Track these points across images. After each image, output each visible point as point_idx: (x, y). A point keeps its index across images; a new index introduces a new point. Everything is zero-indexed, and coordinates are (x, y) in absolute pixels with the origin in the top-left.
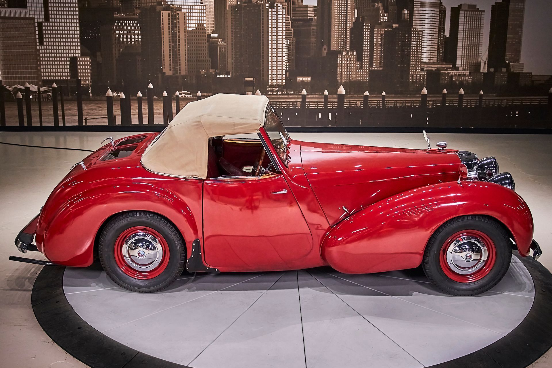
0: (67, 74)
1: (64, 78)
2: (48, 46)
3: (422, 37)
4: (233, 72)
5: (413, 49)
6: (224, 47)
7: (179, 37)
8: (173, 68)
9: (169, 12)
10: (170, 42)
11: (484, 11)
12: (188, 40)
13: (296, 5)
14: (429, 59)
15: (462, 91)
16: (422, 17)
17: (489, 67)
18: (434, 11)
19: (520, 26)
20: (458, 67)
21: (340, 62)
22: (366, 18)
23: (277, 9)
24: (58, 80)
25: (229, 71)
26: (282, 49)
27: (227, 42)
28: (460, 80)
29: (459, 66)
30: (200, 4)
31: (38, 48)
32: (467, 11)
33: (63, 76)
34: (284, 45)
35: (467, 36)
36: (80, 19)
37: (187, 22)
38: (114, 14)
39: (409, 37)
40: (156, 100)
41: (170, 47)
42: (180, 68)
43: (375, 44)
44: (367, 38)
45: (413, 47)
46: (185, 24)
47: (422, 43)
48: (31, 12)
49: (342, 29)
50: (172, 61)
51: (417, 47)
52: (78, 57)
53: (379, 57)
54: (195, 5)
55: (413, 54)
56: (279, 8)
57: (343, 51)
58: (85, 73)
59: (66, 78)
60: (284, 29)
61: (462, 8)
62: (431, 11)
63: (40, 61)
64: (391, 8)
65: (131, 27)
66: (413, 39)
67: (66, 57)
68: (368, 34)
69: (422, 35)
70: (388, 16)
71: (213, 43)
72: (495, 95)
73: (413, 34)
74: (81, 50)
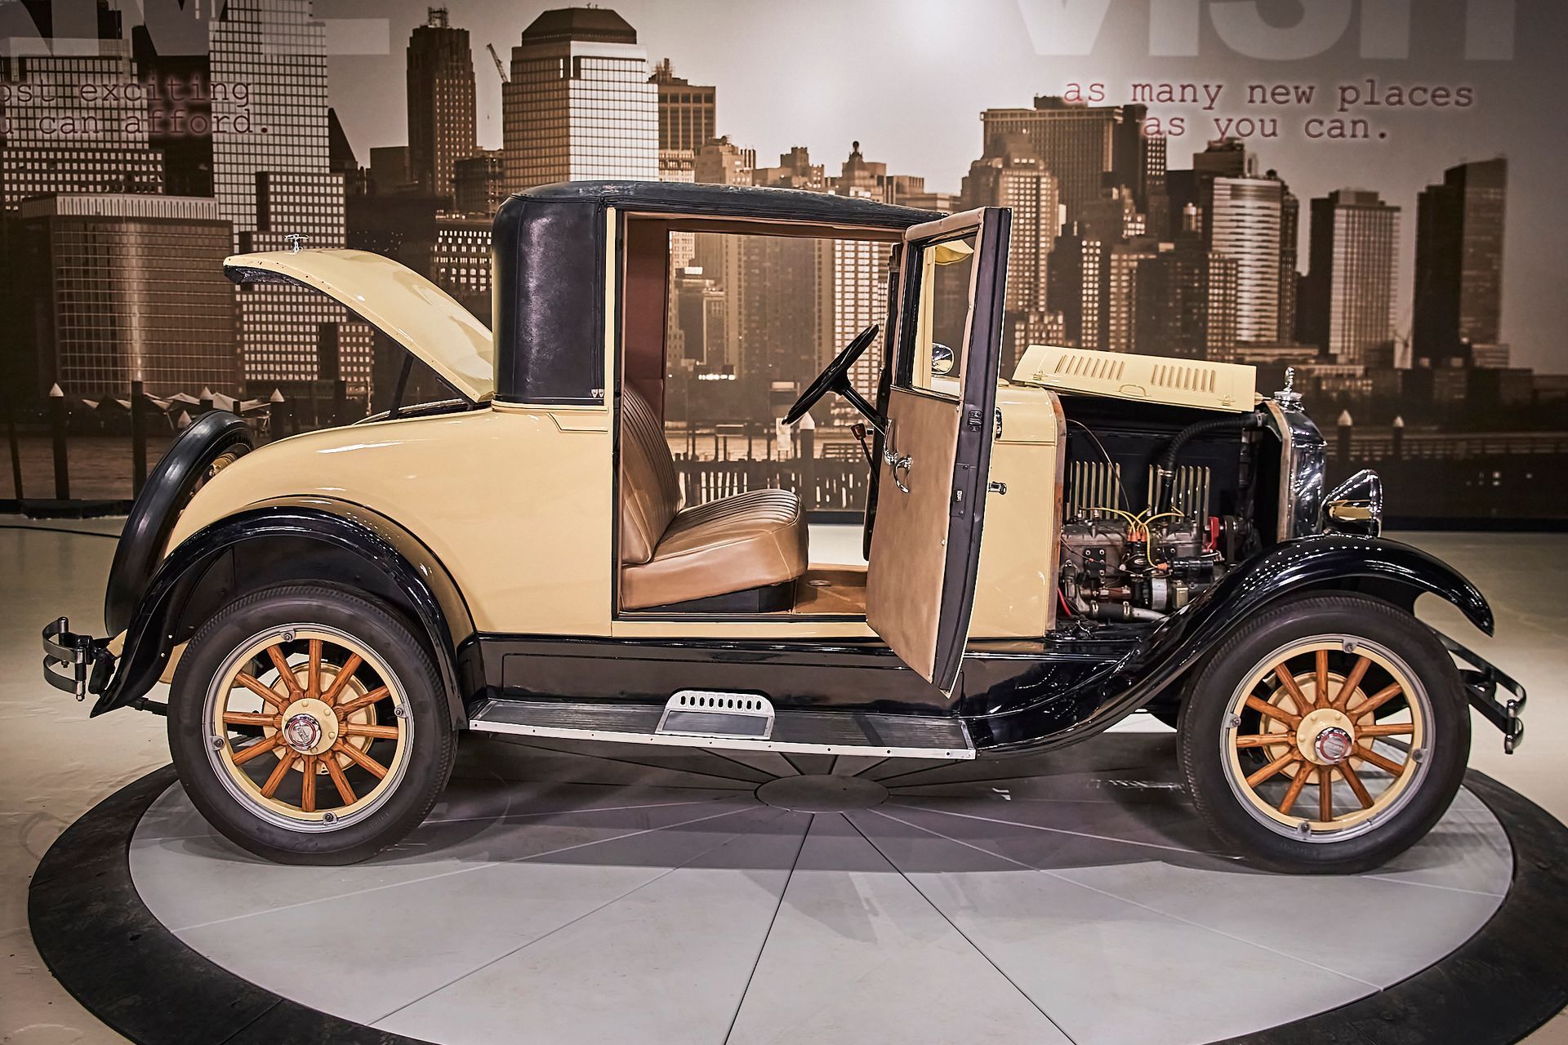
0: (312, 367)
1: (303, 377)
2: (263, 293)
3: (1236, 275)
4: (740, 368)
5: (1213, 308)
6: (720, 301)
11: (1398, 209)
13: (904, 193)
14: (1257, 333)
15: (1346, 419)
16: (1235, 224)
17: (1416, 356)
18: (1268, 208)
19: (1497, 247)
20: (1335, 356)
21: (1023, 342)
22: (1088, 226)
24: (288, 382)
25: (731, 362)
26: (871, 307)
27: (727, 287)
28: (1341, 388)
29: (1338, 351)
31: (238, 298)
32: (1353, 207)
33: (299, 373)
34: (875, 296)
35: (1354, 274)
36: (348, 226)
38: (436, 214)
39: (1204, 277)
43: (1114, 293)
44: (1091, 278)
45: (1214, 301)
47: (1238, 291)
48: (223, 207)
49: (1027, 256)
51: (1225, 301)
52: (341, 323)
53: (1124, 328)
55: (1213, 321)
57: (1029, 313)
58: (358, 364)
59: (309, 378)
60: (876, 255)
61: (1341, 202)
62: (1260, 208)
63: (243, 333)
64: (1153, 202)
66: (1214, 281)
68: (1094, 269)
69: (1238, 272)
70: (1146, 222)
71: (689, 290)
72: (1434, 428)
73: (1214, 268)
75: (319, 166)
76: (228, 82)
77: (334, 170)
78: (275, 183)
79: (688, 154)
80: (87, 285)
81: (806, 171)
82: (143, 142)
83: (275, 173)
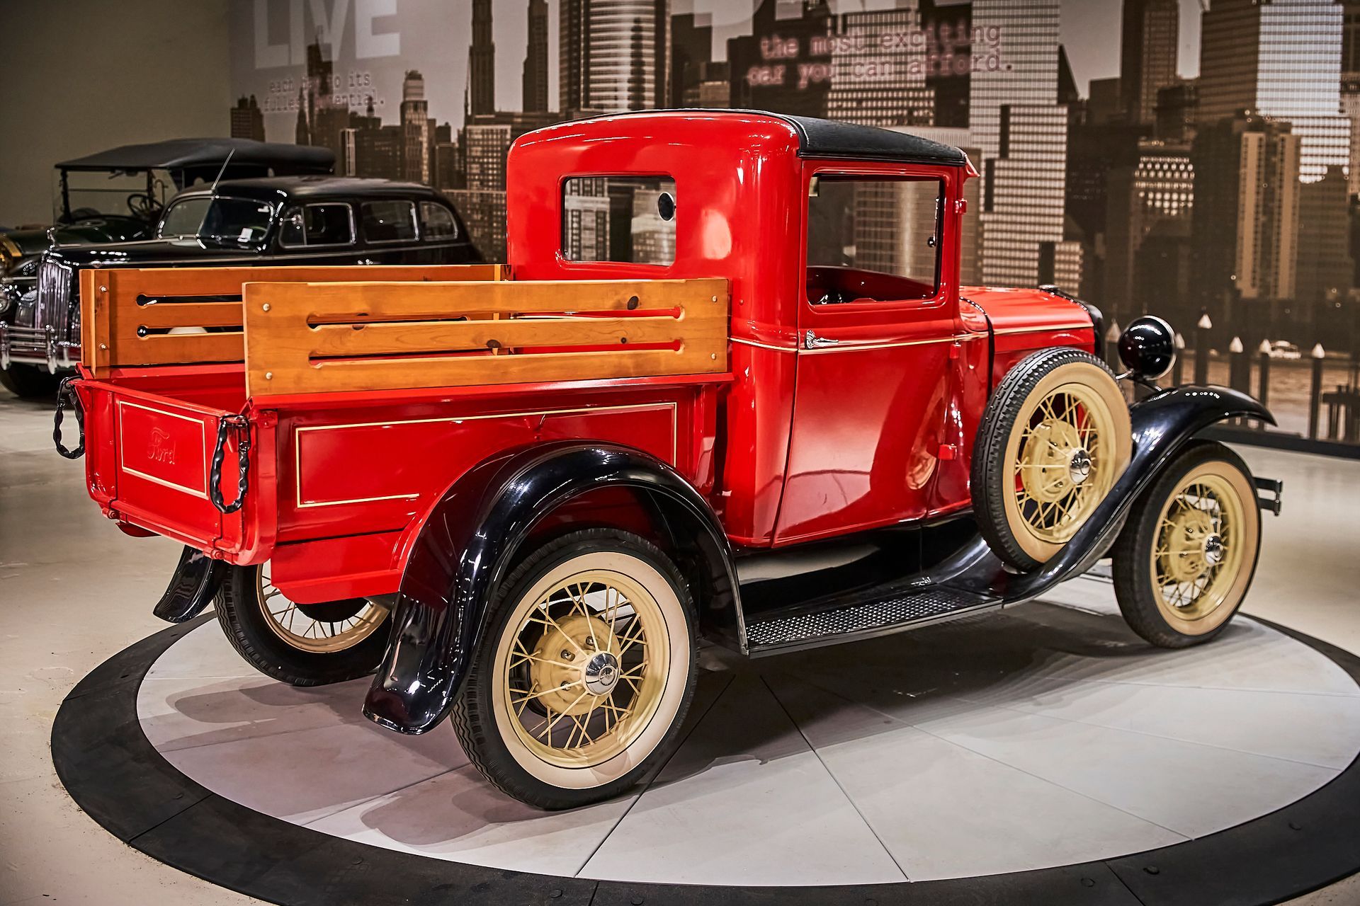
2: (1001, 213)
7: (1280, 200)
8: (1261, 280)
9: (1262, 135)
10: (1257, 213)
12: (1301, 207)
30: (1337, 114)
31: (982, 218)
36: (1070, 152)
37: (1303, 160)
38: (1137, 140)
40: (1214, 359)
41: (1256, 226)
42: (1276, 280)
46: (1297, 164)
48: (975, 136)
50: (1258, 262)
52: (1060, 243)
54: (1324, 118)
63: (982, 247)
65: (1173, 172)
67: (1034, 242)
74: (1065, 225)
75: (1049, 99)
76: (985, 26)
77: (1061, 101)
78: (1015, 115)
80: (876, 204)
82: (921, 82)
83: (1015, 106)
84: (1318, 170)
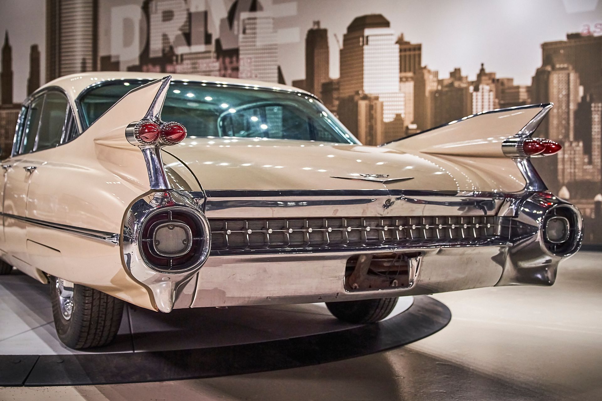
7: (376, 130)
9: (367, 102)
10: (366, 136)
12: (384, 133)
13: (505, 86)
22: (594, 96)
23: (483, 92)
30: (398, 91)
37: (385, 112)
46: (382, 114)
49: (563, 113)
54: (392, 93)
56: (485, 91)
57: (565, 142)
76: (246, 58)
79: (410, 74)
81: (460, 79)
84: (391, 116)
